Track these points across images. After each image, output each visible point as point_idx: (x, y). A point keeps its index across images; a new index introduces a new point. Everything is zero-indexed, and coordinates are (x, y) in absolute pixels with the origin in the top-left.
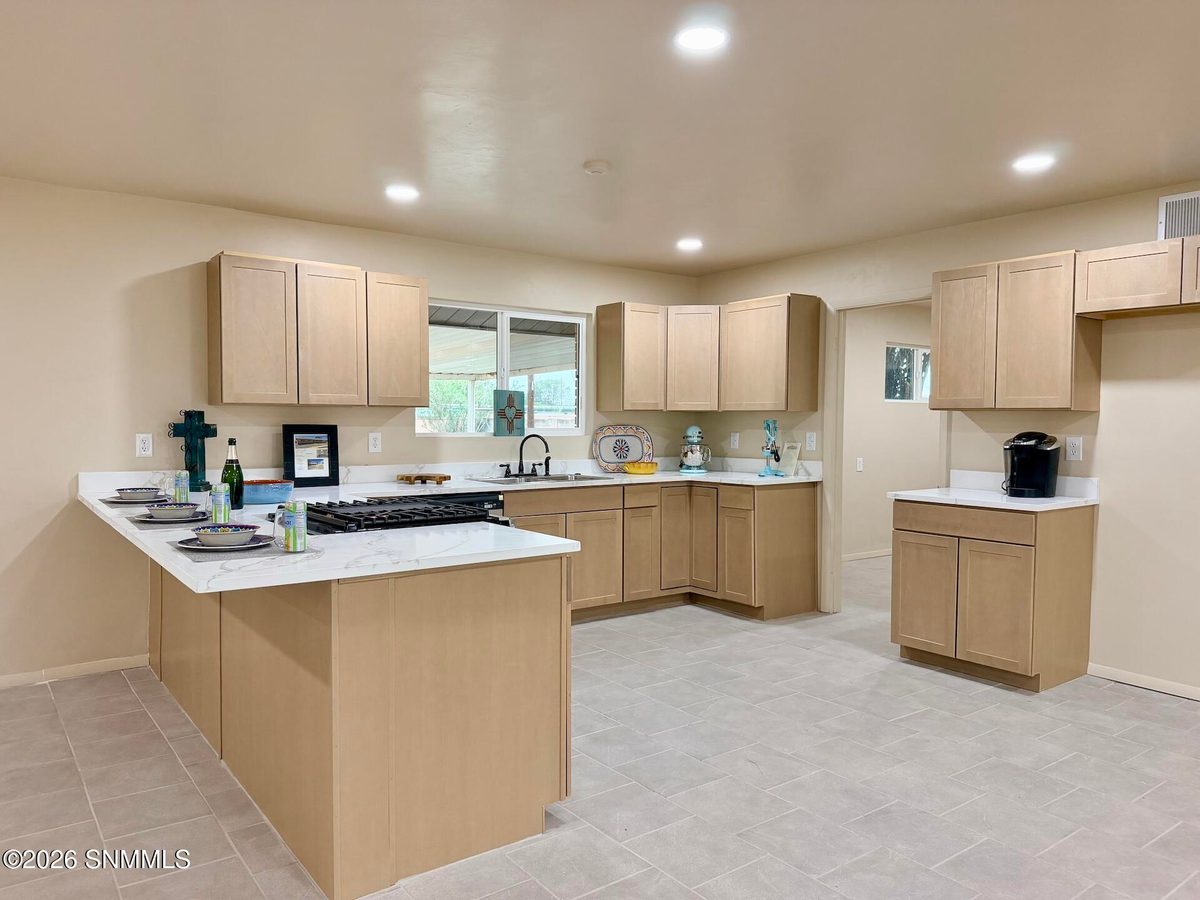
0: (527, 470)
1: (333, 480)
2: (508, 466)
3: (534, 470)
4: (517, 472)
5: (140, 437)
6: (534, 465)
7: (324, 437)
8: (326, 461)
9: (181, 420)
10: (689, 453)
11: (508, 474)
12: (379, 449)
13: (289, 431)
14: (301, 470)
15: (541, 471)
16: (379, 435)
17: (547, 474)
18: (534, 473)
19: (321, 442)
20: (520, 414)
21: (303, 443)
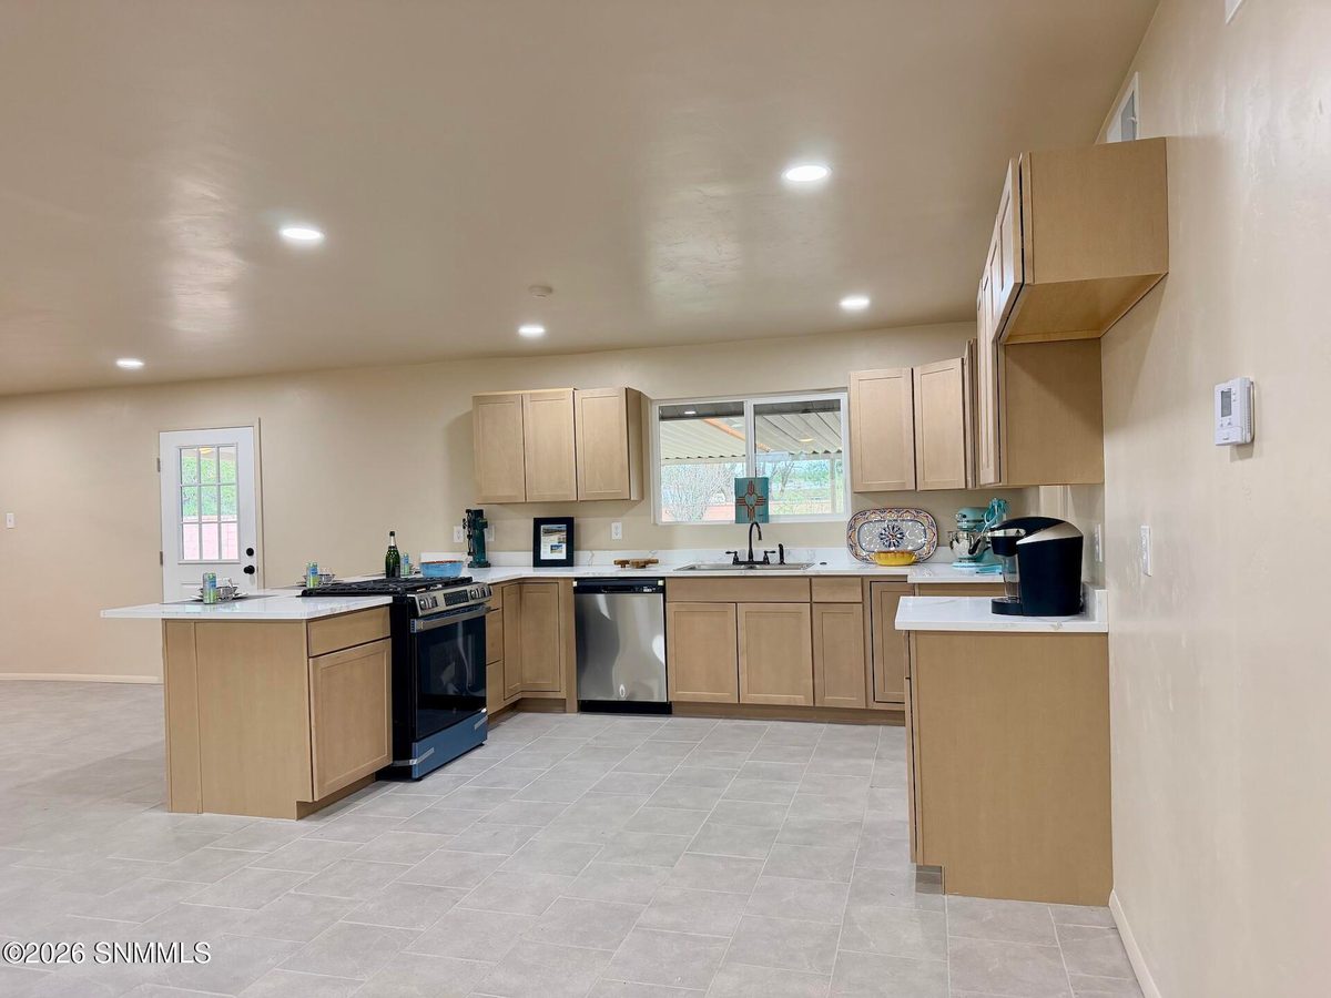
0: (759, 557)
1: (569, 562)
2: (736, 553)
3: (766, 558)
4: (747, 559)
5: (455, 528)
6: (766, 552)
7: (564, 527)
8: (564, 546)
9: (465, 516)
10: (955, 543)
11: (736, 561)
12: (620, 536)
13: (538, 522)
14: (546, 554)
15: (774, 559)
16: (619, 525)
17: (782, 562)
18: (766, 561)
19: (561, 531)
20: (763, 501)
21: (548, 532)
